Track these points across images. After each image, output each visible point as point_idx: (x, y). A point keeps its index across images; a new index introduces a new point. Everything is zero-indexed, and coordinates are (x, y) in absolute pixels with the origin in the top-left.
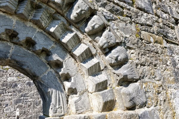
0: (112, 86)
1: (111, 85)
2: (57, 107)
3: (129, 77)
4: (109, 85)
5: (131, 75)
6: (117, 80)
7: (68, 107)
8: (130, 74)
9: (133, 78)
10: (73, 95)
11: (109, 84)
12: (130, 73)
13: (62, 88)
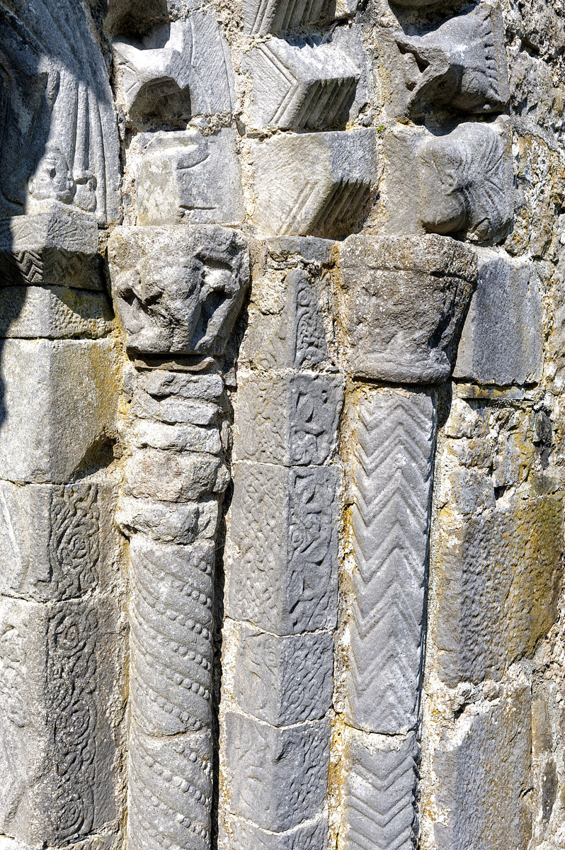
0: (372, 117)
1: (369, 111)
2: (77, 173)
3: (471, 81)
4: (362, 110)
5: (480, 74)
6: (410, 86)
7: (124, 189)
8: (475, 69)
9: (484, 93)
10: (152, 131)
11: (363, 101)
12: (479, 63)
13: (105, 76)
